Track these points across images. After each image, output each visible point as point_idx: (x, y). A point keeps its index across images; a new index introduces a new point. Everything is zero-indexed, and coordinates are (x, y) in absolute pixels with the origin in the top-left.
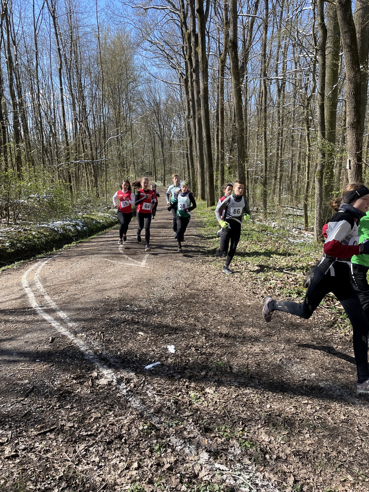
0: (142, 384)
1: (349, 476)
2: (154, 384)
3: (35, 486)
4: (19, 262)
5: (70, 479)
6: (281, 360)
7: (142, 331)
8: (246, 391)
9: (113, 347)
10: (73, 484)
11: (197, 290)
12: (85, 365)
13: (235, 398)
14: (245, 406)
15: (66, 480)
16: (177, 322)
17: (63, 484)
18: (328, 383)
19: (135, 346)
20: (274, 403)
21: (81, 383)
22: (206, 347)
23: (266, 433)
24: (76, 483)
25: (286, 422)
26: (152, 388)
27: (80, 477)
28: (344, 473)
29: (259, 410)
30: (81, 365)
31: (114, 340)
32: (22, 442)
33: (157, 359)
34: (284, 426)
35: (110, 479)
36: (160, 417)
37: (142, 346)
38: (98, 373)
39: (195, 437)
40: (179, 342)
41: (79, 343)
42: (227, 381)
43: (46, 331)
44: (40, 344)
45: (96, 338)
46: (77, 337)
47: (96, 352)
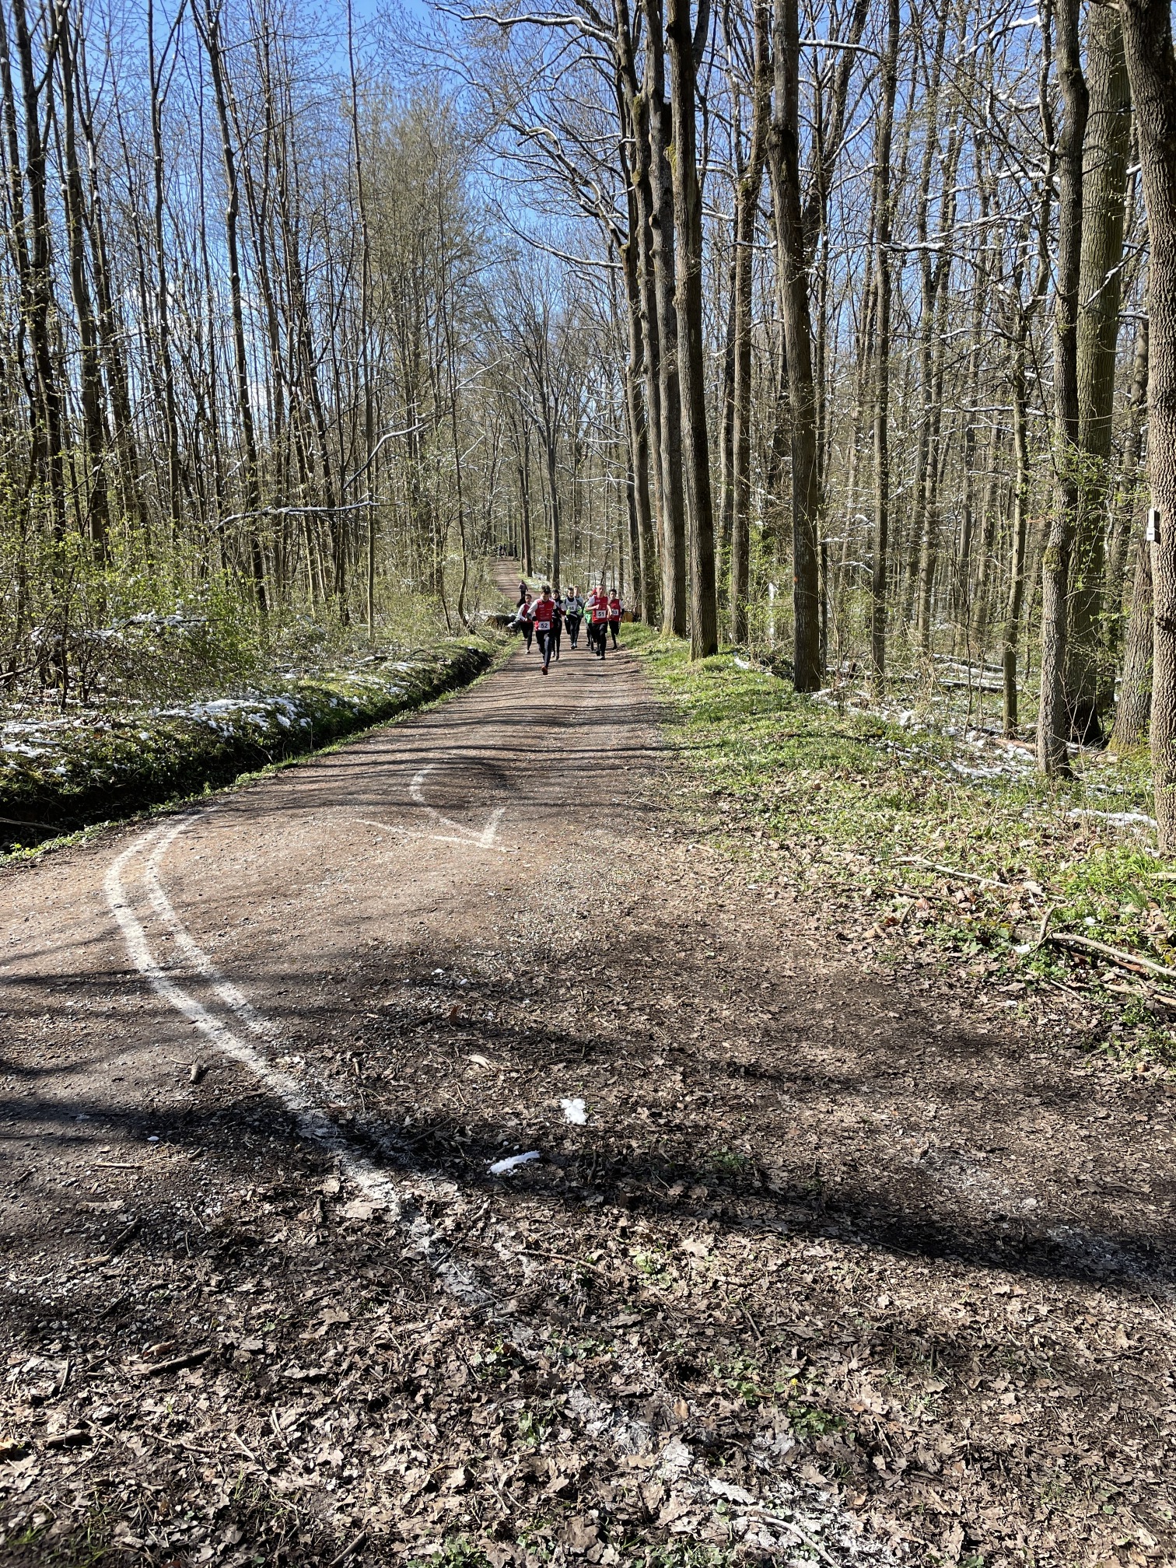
0: (479, 1219)
1: (1142, 1533)
2: (518, 1220)
3: (142, 1537)
4: (97, 827)
5: (251, 1517)
6: (925, 1153)
7: (482, 1050)
8: (813, 1252)
9: (389, 1102)
10: (259, 1534)
11: (659, 923)
12: (300, 1155)
13: (778, 1271)
14: (807, 1298)
15: (239, 1521)
16: (594, 1025)
17: (229, 1534)
18: (1078, 1230)
19: (459, 1100)
20: (903, 1292)
21: (289, 1214)
22: (686, 1107)
23: (875, 1386)
24: (269, 1530)
25: (942, 1352)
26: (513, 1233)
27: (281, 1510)
28: (1125, 1521)
29: (853, 1311)
30: (288, 1156)
31: (394, 1078)
32: (102, 1395)
33: (528, 1142)
34: (935, 1365)
35: (376, 1519)
36: (537, 1327)
37: (482, 1098)
38: (343, 1182)
39: (646, 1395)
40: (600, 1090)
41: (284, 1087)
42: (751, 1216)
43: (180, 1046)
44: (160, 1086)
45: (335, 1070)
46: (275, 1066)
47: (335, 1116)
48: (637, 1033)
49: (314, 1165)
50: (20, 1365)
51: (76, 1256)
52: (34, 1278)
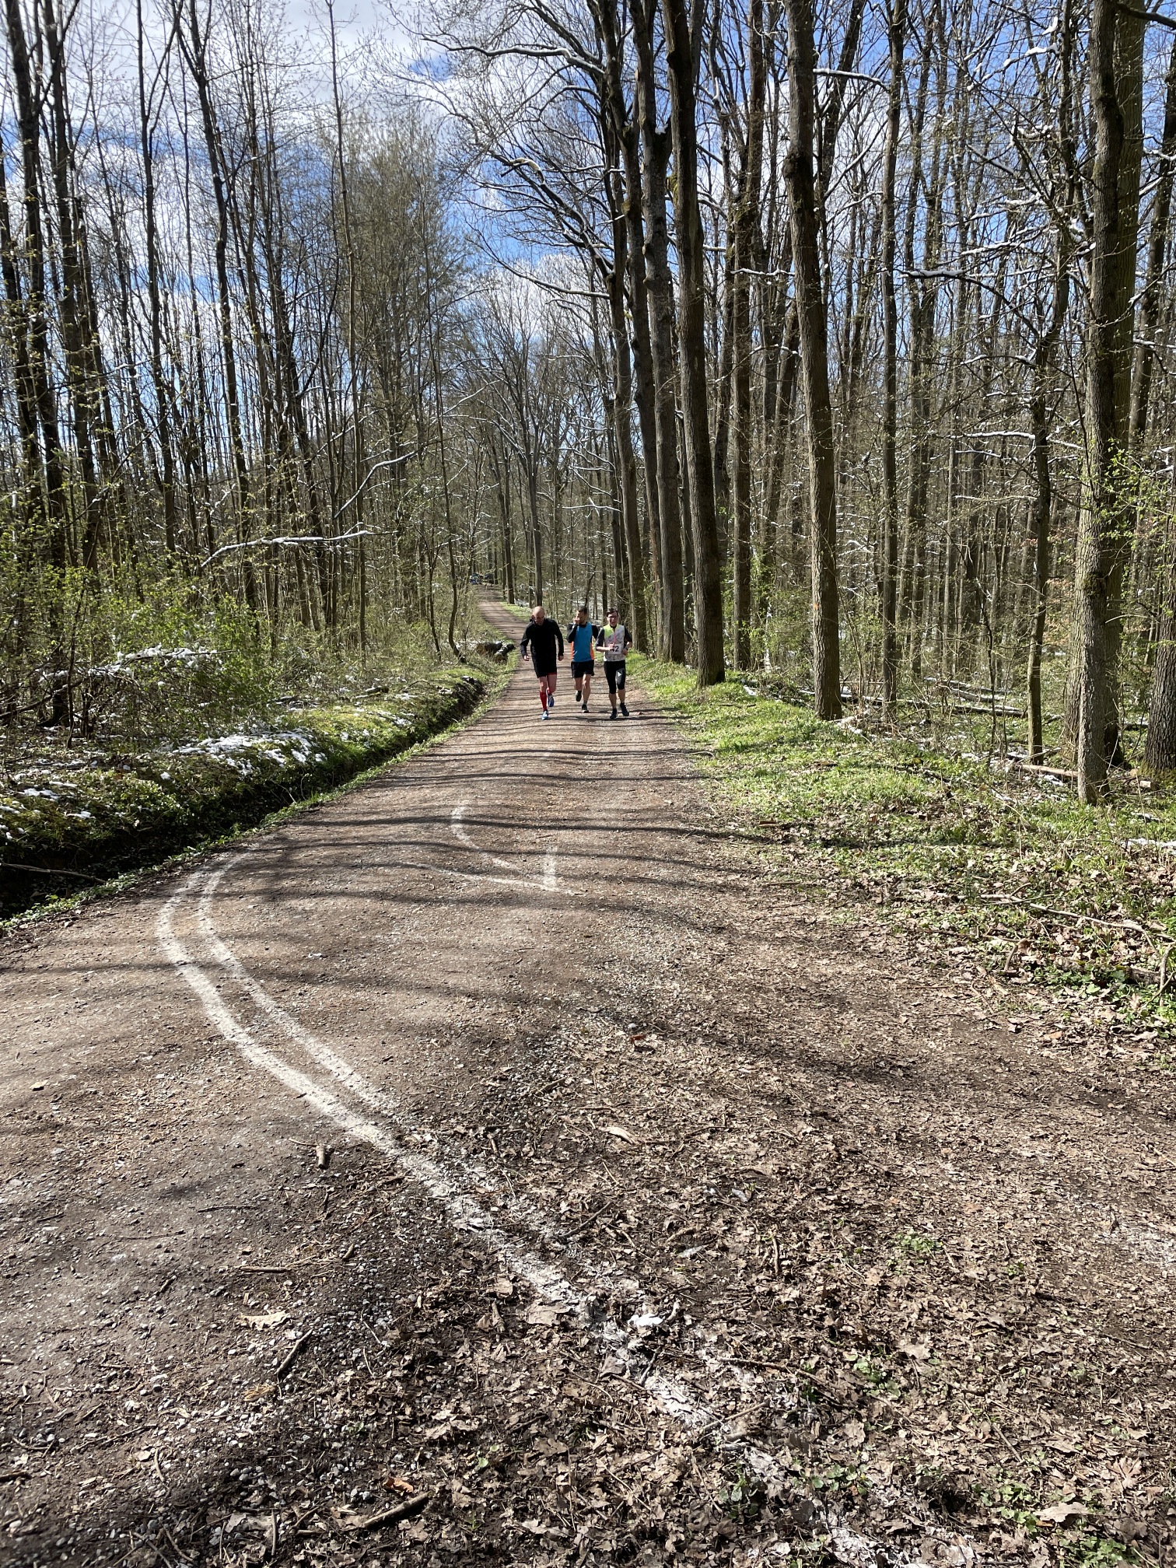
0: (673, 1321)
4: (132, 874)
6: (1114, 1226)
9: (537, 1184)
14: (1052, 1407)
19: (610, 1179)
21: (467, 1322)
26: (714, 1338)
29: (1108, 1419)
30: (448, 1253)
31: (535, 1156)
33: (697, 1227)
36: (774, 1453)
37: (634, 1177)
38: (514, 1281)
39: (915, 1531)
40: (754, 1163)
41: (422, 1169)
42: (961, 1309)
43: (296, 1123)
44: (287, 1171)
45: (471, 1149)
46: (406, 1146)
47: (485, 1203)
48: (772, 1097)
49: (478, 1263)
50: (220, 1524)
51: (250, 1384)
52: (209, 1413)
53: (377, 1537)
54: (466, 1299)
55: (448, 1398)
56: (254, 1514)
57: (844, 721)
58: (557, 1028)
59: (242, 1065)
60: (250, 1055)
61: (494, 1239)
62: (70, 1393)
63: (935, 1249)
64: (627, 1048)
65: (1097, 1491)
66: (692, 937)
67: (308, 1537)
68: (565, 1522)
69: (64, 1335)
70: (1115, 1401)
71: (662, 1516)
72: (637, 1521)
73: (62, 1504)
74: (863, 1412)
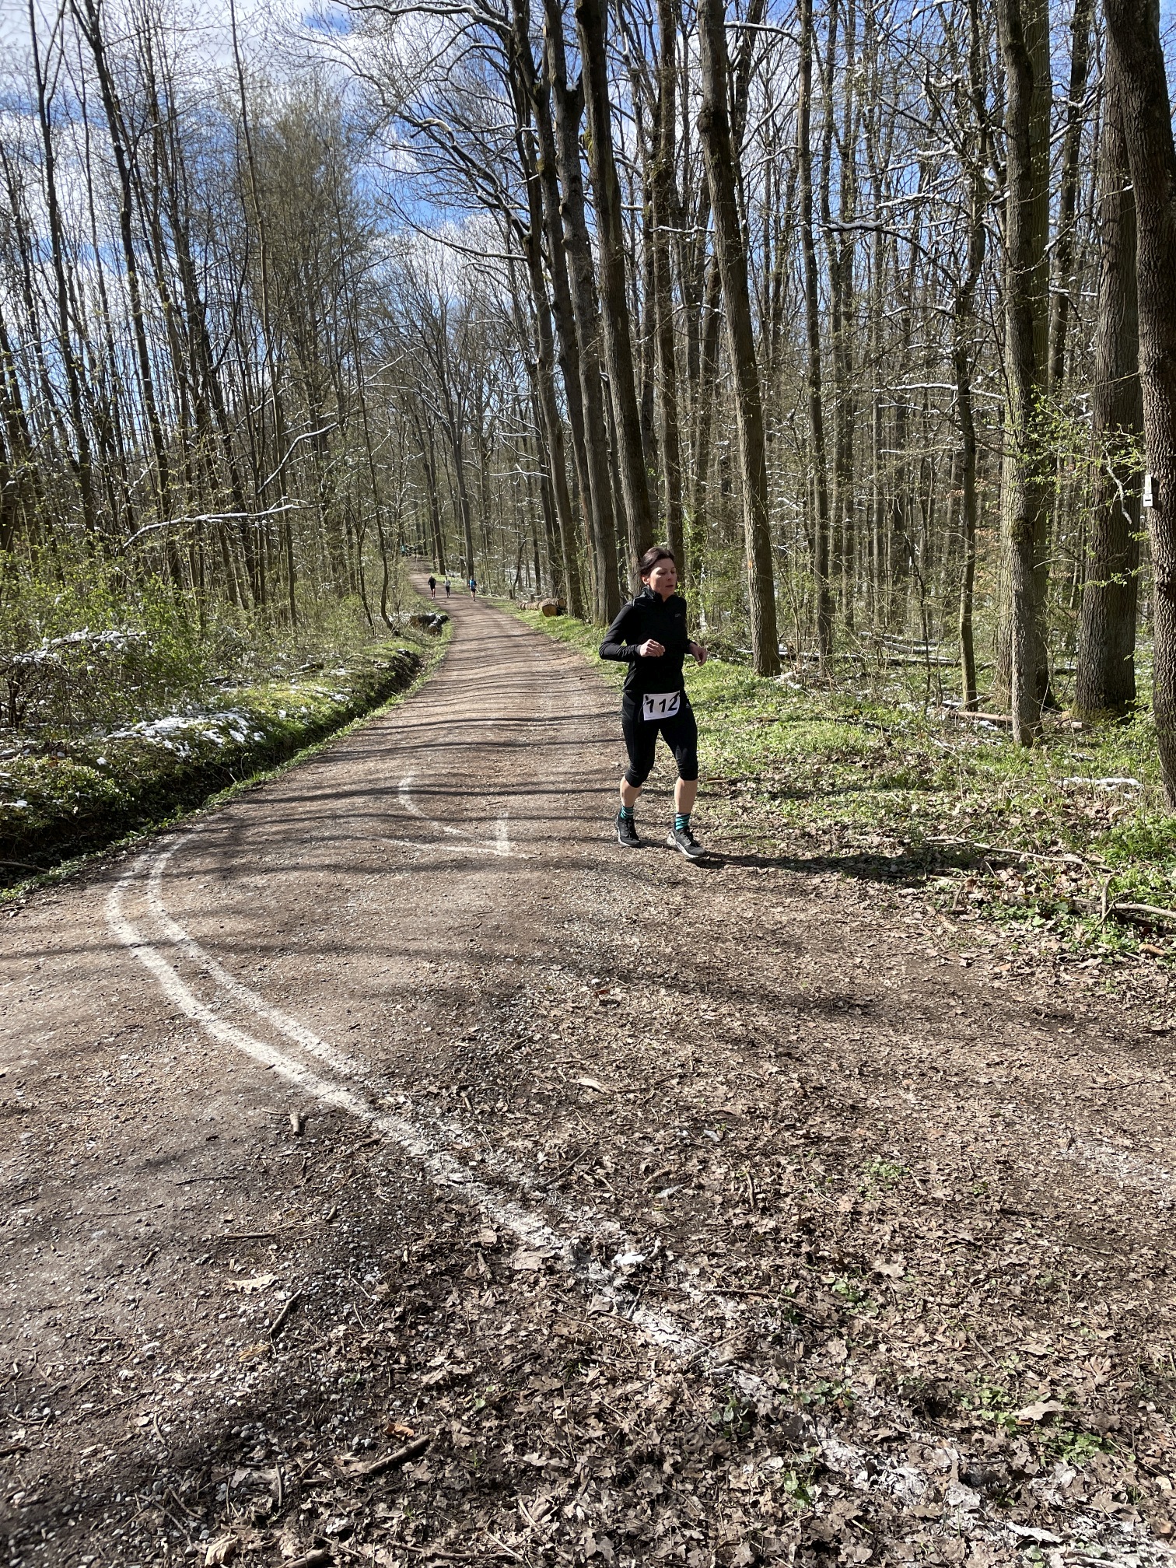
2: (694, 1255)
4: (75, 861)
9: (513, 1138)
14: (1023, 1314)
16: (689, 1034)
19: (584, 1128)
26: (697, 1271)
30: (430, 1208)
31: (509, 1111)
32: (328, 1505)
33: (673, 1168)
36: (761, 1374)
37: (608, 1124)
38: (497, 1230)
39: (901, 1437)
40: (723, 1104)
41: (398, 1130)
42: (930, 1228)
43: (267, 1094)
44: (262, 1140)
45: (445, 1107)
46: (380, 1109)
47: (464, 1158)
48: (736, 1041)
49: (460, 1216)
50: (225, 1480)
51: (244, 1345)
52: (205, 1376)
53: (382, 1481)
54: (452, 1250)
55: (441, 1345)
56: (257, 1468)
57: (783, 676)
58: (521, 987)
59: (206, 1040)
60: (215, 1031)
61: (475, 1192)
62: (62, 1368)
63: (902, 1173)
64: (592, 1003)
65: (1071, 1389)
66: (648, 892)
67: (313, 1486)
68: (564, 1452)
69: (51, 1312)
70: (1082, 1305)
71: (658, 1441)
72: (635, 1447)
73: (64, 1473)
74: (844, 1330)
